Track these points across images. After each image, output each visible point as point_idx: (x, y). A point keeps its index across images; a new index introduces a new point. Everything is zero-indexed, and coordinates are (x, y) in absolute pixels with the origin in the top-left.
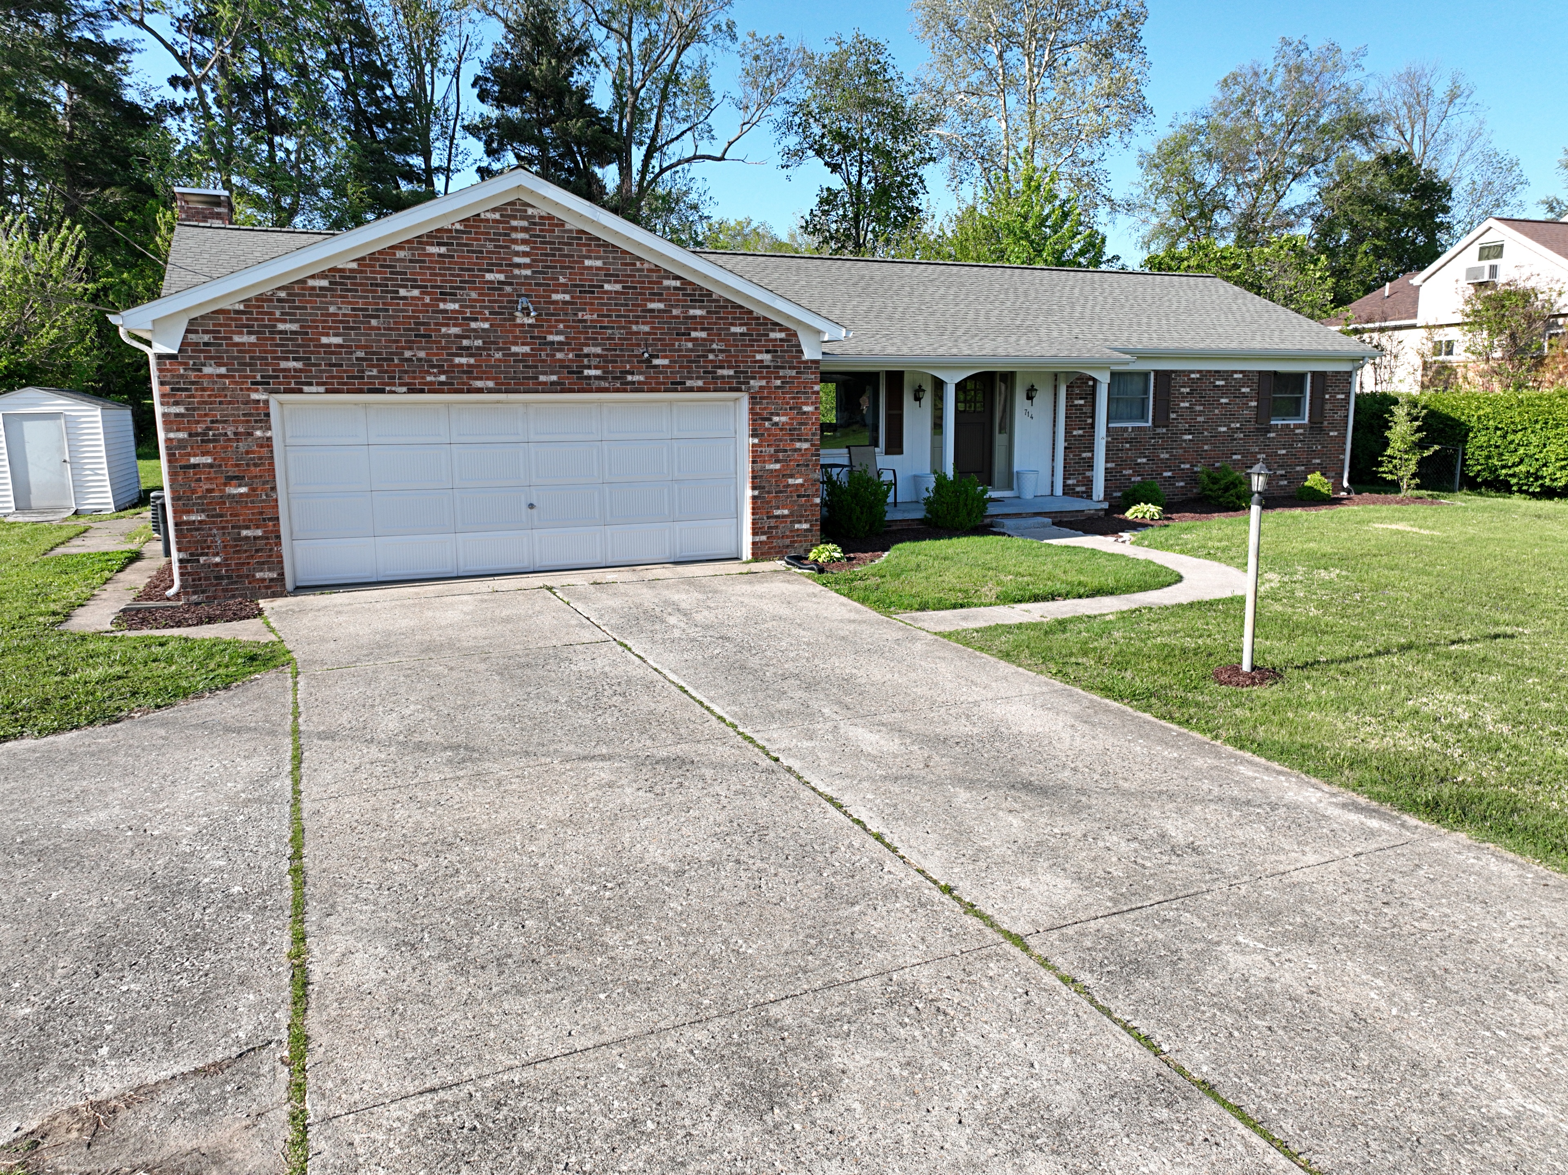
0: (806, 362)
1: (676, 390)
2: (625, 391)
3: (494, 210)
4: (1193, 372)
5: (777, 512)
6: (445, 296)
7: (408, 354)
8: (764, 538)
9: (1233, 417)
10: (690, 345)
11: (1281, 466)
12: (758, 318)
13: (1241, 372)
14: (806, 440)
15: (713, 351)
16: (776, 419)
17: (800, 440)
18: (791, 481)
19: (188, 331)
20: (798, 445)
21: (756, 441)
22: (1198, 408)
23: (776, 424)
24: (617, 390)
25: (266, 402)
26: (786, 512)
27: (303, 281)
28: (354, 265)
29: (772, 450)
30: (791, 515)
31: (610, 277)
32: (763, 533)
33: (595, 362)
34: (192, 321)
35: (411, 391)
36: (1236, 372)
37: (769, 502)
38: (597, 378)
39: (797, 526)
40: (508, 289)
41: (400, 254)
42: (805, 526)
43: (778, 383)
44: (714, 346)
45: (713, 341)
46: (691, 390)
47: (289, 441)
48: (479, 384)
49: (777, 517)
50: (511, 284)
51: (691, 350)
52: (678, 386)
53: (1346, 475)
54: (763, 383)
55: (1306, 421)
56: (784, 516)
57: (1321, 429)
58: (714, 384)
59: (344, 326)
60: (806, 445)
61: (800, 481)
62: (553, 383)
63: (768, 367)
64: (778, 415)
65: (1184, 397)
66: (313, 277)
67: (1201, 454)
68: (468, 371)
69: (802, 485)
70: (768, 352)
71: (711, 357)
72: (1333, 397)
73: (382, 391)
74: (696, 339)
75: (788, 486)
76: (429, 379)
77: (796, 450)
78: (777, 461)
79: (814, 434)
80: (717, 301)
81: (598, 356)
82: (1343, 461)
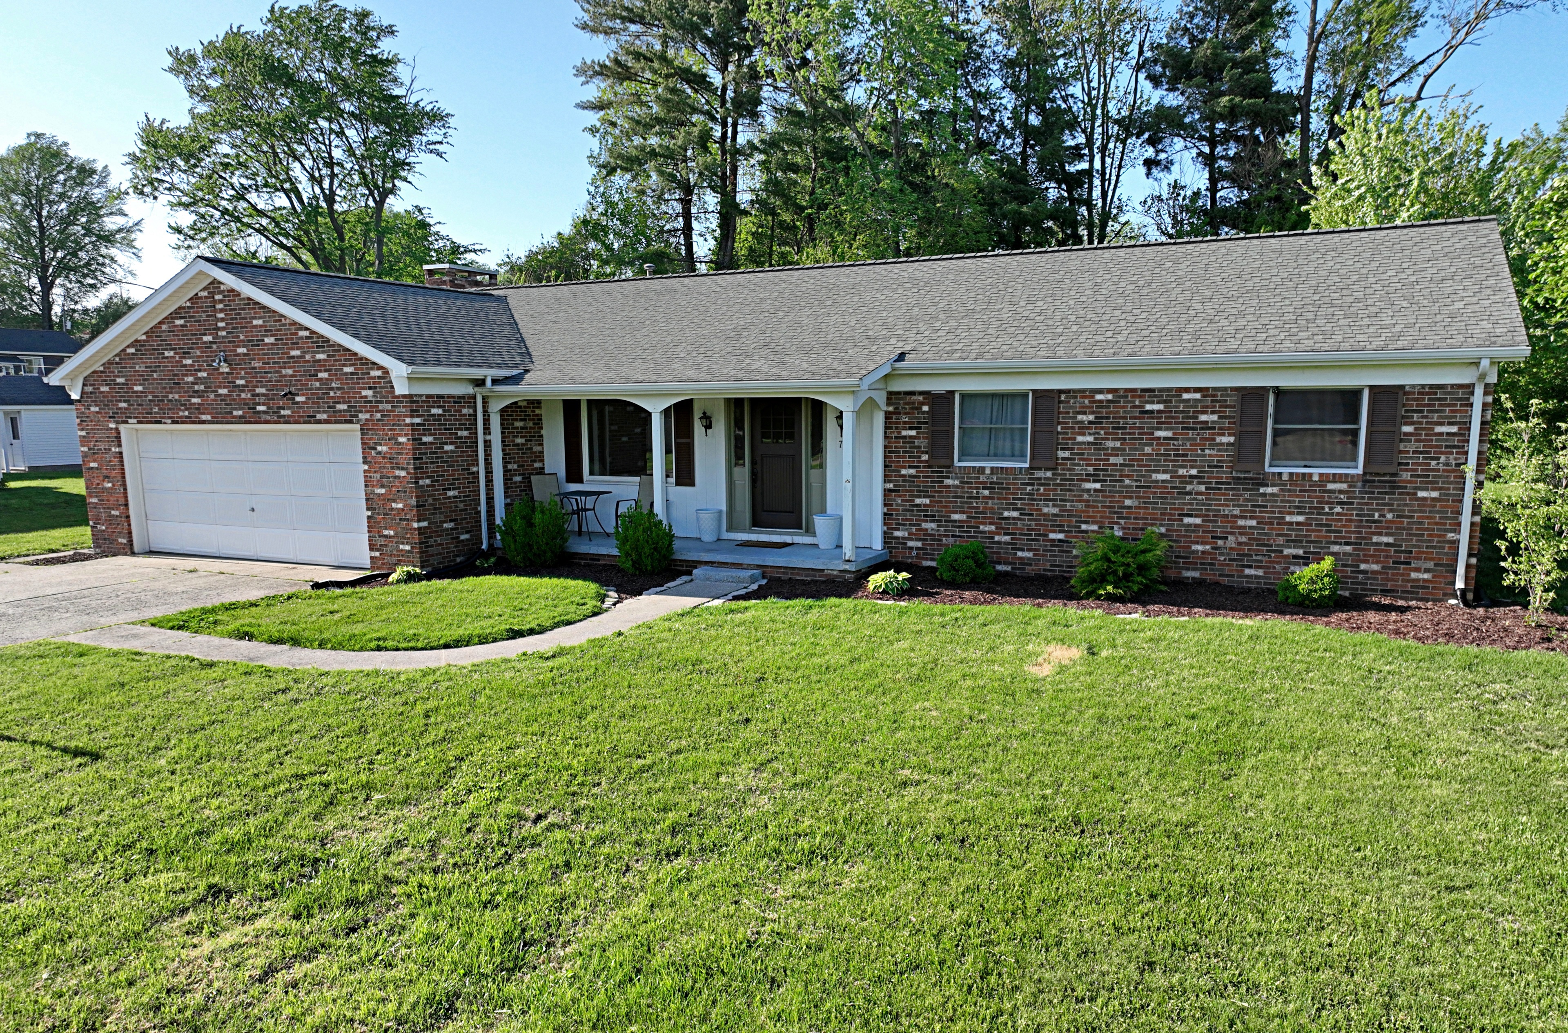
0: (398, 397)
1: (310, 422)
2: (279, 422)
3: (204, 289)
4: (1100, 391)
5: (386, 532)
6: (186, 354)
7: (170, 396)
8: (377, 554)
9: (1182, 458)
10: (318, 384)
11: (1295, 542)
12: (361, 359)
13: (1197, 390)
14: (403, 469)
15: (332, 389)
16: (379, 448)
17: (398, 468)
18: (394, 505)
19: (84, 385)
20: (397, 473)
21: (366, 467)
22: (1110, 444)
23: (379, 453)
24: (276, 422)
25: (117, 429)
26: (392, 533)
27: (124, 350)
28: (144, 337)
29: (378, 475)
30: (396, 536)
31: (268, 332)
32: (378, 550)
33: (262, 400)
34: (85, 379)
35: (174, 422)
36: (1187, 390)
37: (379, 523)
38: (264, 412)
39: (401, 547)
40: (214, 346)
41: (164, 327)
42: (408, 548)
43: (378, 416)
44: (333, 385)
45: (332, 380)
46: (319, 422)
47: (142, 455)
48: (204, 417)
49: (386, 536)
50: (215, 343)
51: (319, 389)
52: (311, 419)
53: (1461, 569)
54: (368, 416)
55: (1360, 471)
56: (391, 537)
57: (1394, 486)
58: (336, 418)
59: (144, 379)
60: (403, 473)
61: (400, 506)
62: (240, 417)
63: (371, 402)
64: (381, 445)
65: (1083, 429)
66: (128, 346)
67: (1120, 512)
68: (199, 409)
69: (403, 510)
70: (370, 388)
71: (332, 394)
72: (1425, 432)
73: (159, 422)
74: (321, 379)
75: (392, 509)
76: (181, 414)
77: (396, 477)
78: (383, 486)
79: (408, 464)
80: (333, 346)
81: (264, 395)
82: (1455, 544)
